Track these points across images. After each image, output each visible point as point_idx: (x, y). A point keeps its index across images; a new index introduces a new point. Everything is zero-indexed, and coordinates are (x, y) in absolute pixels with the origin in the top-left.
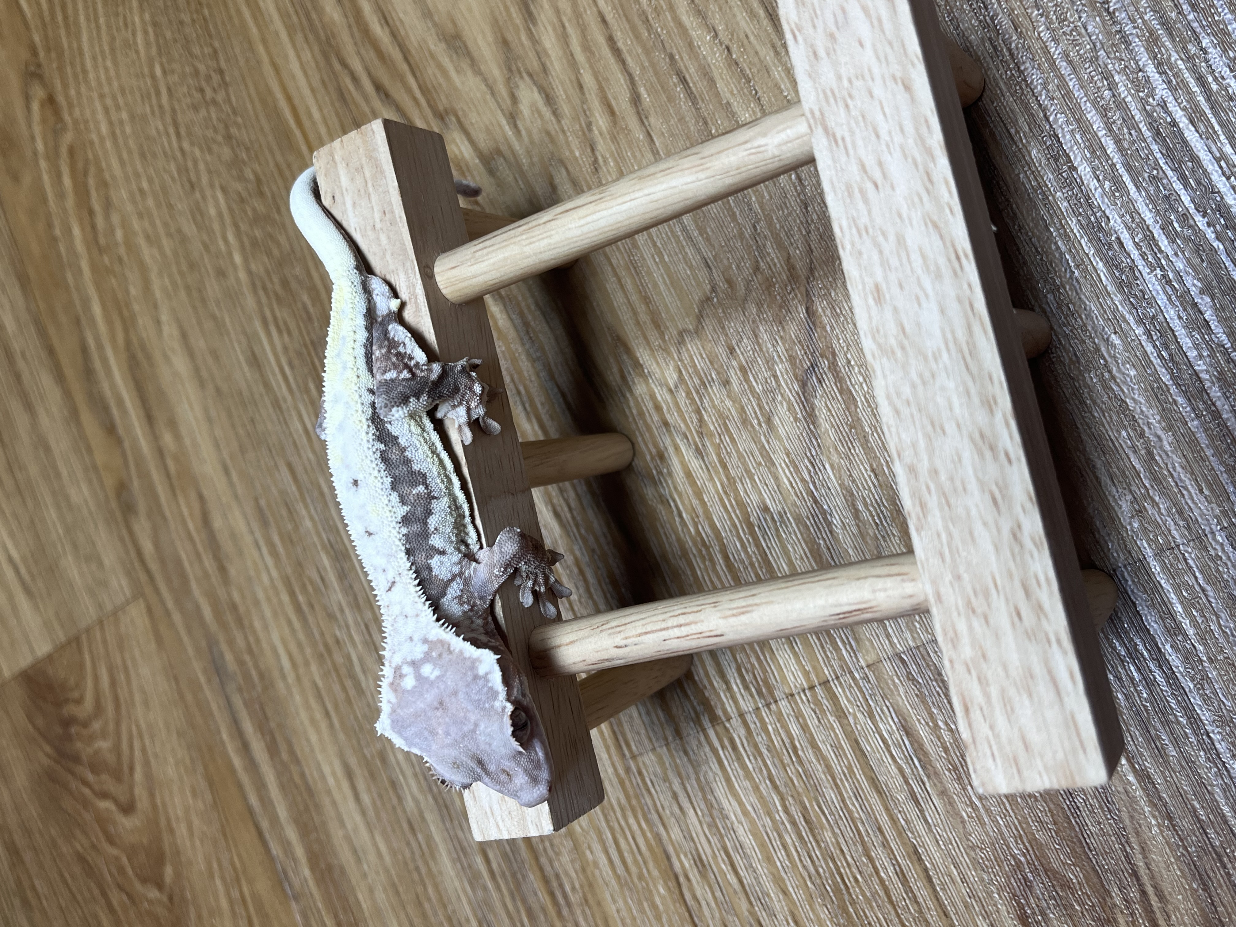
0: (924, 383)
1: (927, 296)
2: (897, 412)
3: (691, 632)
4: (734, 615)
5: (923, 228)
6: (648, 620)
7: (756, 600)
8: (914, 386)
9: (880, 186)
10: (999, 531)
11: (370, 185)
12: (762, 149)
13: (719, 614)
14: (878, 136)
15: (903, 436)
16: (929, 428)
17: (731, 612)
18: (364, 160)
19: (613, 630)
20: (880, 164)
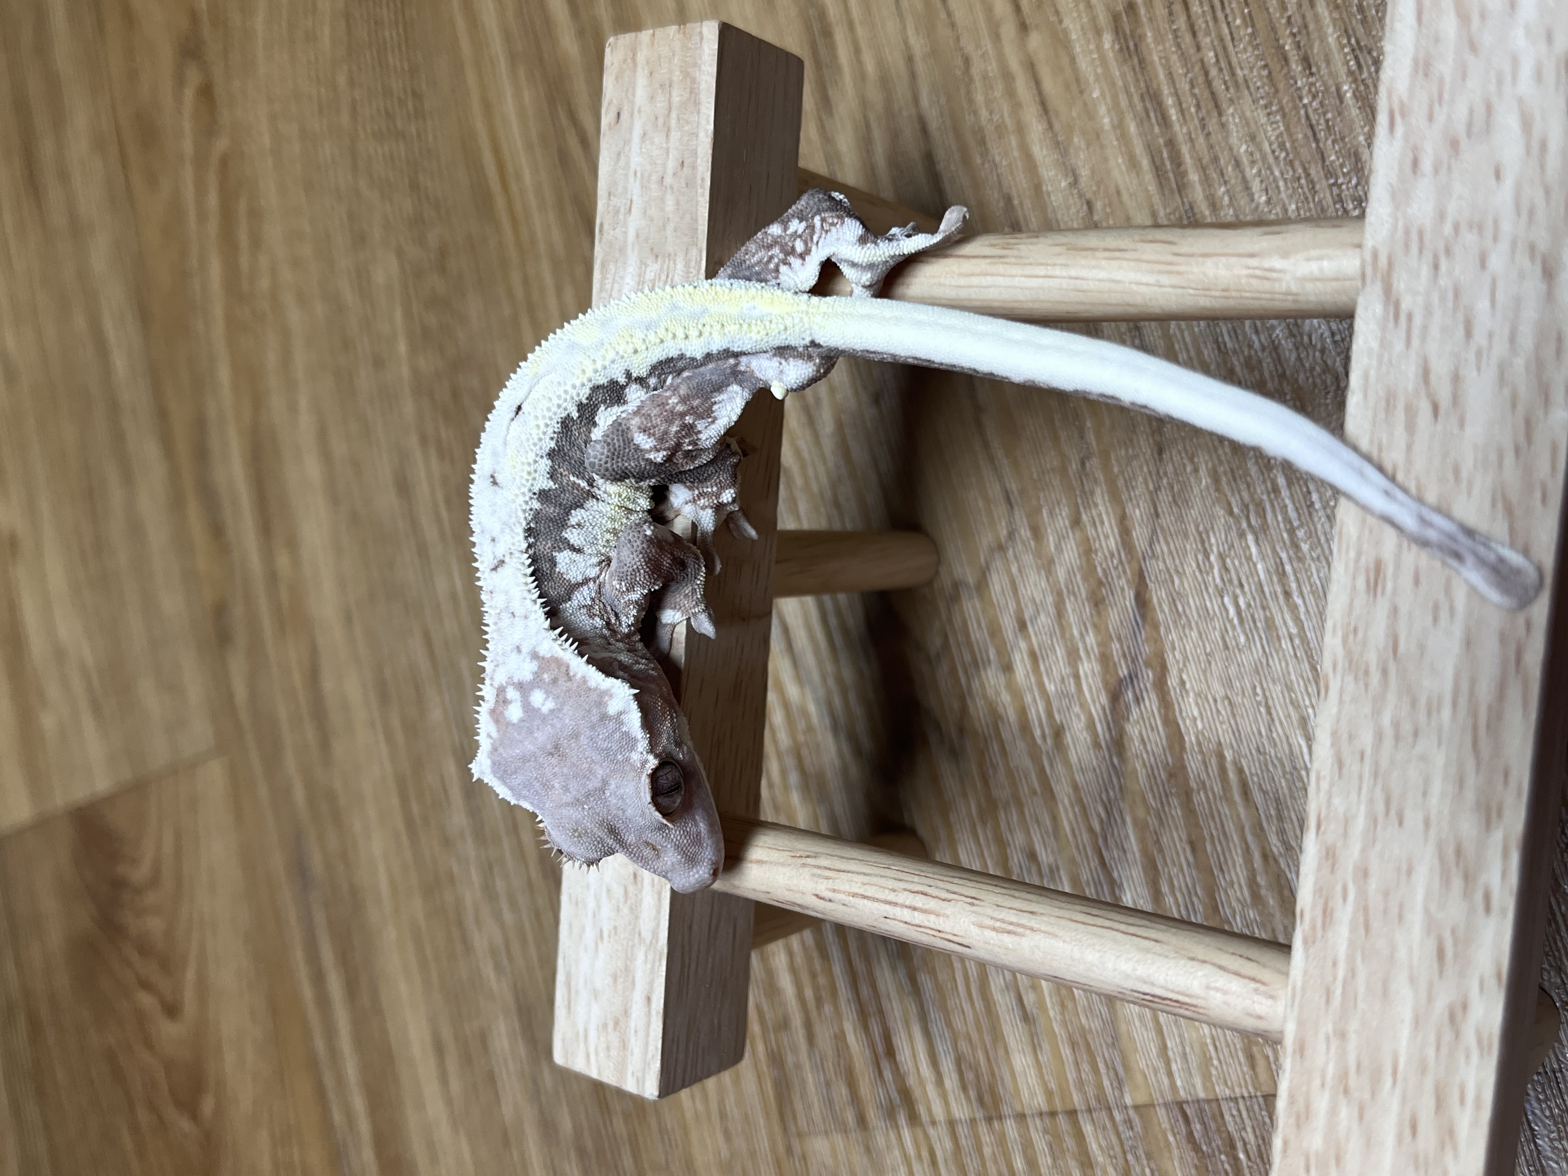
0: (1397, 738)
1: (1452, 610)
2: (1340, 763)
3: (926, 924)
4: (994, 929)
5: (1487, 504)
6: (874, 880)
7: (1033, 922)
8: (1379, 736)
9: (1442, 411)
10: (1430, 999)
11: (674, 115)
12: (1274, 275)
13: (973, 918)
14: (1469, 333)
15: (1336, 801)
16: (1380, 807)
17: (991, 923)
18: (677, 76)
19: (819, 872)
20: (1456, 379)
